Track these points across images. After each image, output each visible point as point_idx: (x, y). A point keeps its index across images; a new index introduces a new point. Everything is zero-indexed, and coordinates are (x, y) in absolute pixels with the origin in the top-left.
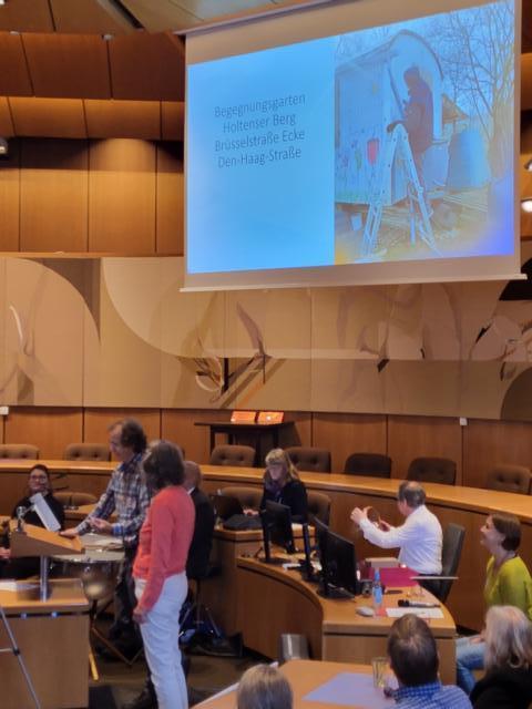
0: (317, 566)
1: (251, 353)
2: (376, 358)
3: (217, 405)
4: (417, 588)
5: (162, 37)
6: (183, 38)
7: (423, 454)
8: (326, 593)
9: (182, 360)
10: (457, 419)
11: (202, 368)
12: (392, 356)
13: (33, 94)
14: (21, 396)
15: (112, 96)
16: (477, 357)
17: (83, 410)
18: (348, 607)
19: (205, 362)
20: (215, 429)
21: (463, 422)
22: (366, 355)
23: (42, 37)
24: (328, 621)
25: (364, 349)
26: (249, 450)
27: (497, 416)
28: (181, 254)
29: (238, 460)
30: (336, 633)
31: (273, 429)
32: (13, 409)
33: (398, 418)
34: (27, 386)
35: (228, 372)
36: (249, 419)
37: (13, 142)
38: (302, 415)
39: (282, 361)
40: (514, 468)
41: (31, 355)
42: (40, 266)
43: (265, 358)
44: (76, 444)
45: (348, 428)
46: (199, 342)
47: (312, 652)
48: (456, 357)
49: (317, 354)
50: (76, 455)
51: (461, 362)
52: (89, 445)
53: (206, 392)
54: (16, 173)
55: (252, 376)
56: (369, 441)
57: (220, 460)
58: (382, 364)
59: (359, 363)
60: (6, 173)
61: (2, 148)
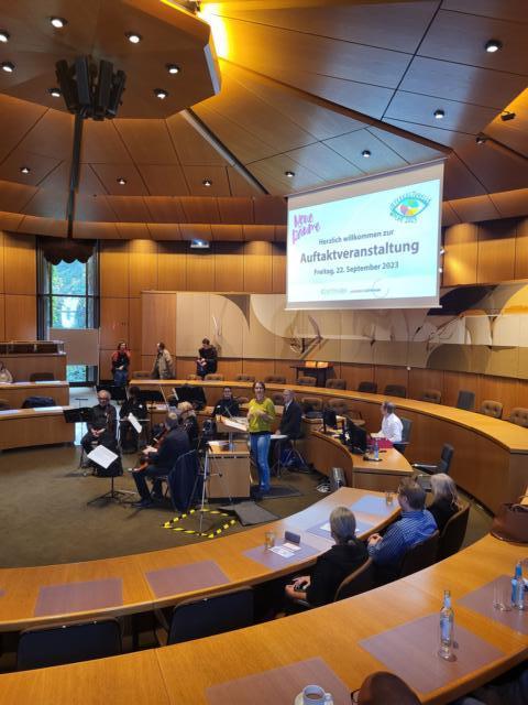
0: (347, 436)
1: (314, 336)
2: (370, 339)
3: (300, 358)
5: (277, 198)
6: (287, 198)
7: (390, 383)
8: (352, 451)
9: (285, 339)
10: (406, 367)
11: (293, 342)
12: (377, 338)
13: (221, 223)
15: (254, 224)
16: (416, 340)
17: (242, 359)
19: (294, 340)
20: (298, 369)
21: (409, 369)
22: (365, 338)
23: (226, 199)
24: (355, 465)
25: (364, 335)
26: (313, 379)
27: (424, 367)
28: (285, 293)
29: (309, 384)
31: (324, 370)
33: (378, 366)
35: (305, 344)
36: (313, 365)
37: (212, 243)
38: (337, 363)
39: (327, 340)
40: (433, 391)
41: (221, 336)
42: (224, 299)
43: (321, 338)
44: (240, 375)
45: (356, 369)
46: (292, 333)
48: (406, 340)
49: (343, 337)
50: (240, 379)
51: (409, 342)
52: (246, 375)
53: (294, 353)
54: (213, 256)
55: (315, 346)
56: (367, 377)
57: (301, 383)
58: (373, 342)
59: (362, 342)
60: (209, 256)
61: (207, 246)
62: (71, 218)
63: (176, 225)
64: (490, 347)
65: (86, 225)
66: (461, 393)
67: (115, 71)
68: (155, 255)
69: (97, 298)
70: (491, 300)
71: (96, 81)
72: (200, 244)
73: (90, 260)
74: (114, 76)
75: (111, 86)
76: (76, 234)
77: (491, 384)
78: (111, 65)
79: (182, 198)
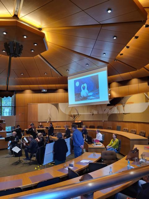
0: (87, 140)
1: (77, 114)
2: (92, 114)
4: (100, 142)
5: (65, 77)
6: (67, 77)
7: (98, 125)
8: (88, 143)
9: (69, 115)
11: (71, 116)
12: (94, 113)
13: (50, 84)
14: (50, 120)
15: (59, 84)
16: (104, 113)
17: (57, 122)
18: (91, 145)
19: (71, 115)
21: (103, 121)
23: (51, 78)
24: (89, 147)
25: (91, 113)
27: (107, 120)
28: (68, 102)
30: (90, 148)
31: (80, 123)
32: (49, 122)
33: (95, 121)
34: (50, 119)
35: (74, 116)
36: (77, 122)
37: (47, 90)
38: (83, 121)
39: (81, 115)
40: (110, 127)
41: (51, 115)
42: (51, 105)
43: (79, 114)
44: (57, 126)
45: (89, 122)
46: (71, 113)
47: (87, 151)
48: (102, 113)
49: (85, 114)
51: (102, 114)
53: (72, 119)
54: (48, 94)
55: (77, 117)
56: (92, 124)
58: (93, 114)
59: (90, 114)
60: (47, 94)
61: (46, 91)
62: (7, 85)
63: (38, 85)
64: (124, 114)
65: (12, 86)
66: (117, 126)
67: (20, 45)
68: (32, 94)
69: (15, 107)
70: (123, 101)
71: (15, 47)
72: (44, 91)
73: (13, 96)
74: (20, 46)
75: (19, 49)
76: (9, 89)
77: (125, 123)
78: (19, 44)
79: (39, 78)
